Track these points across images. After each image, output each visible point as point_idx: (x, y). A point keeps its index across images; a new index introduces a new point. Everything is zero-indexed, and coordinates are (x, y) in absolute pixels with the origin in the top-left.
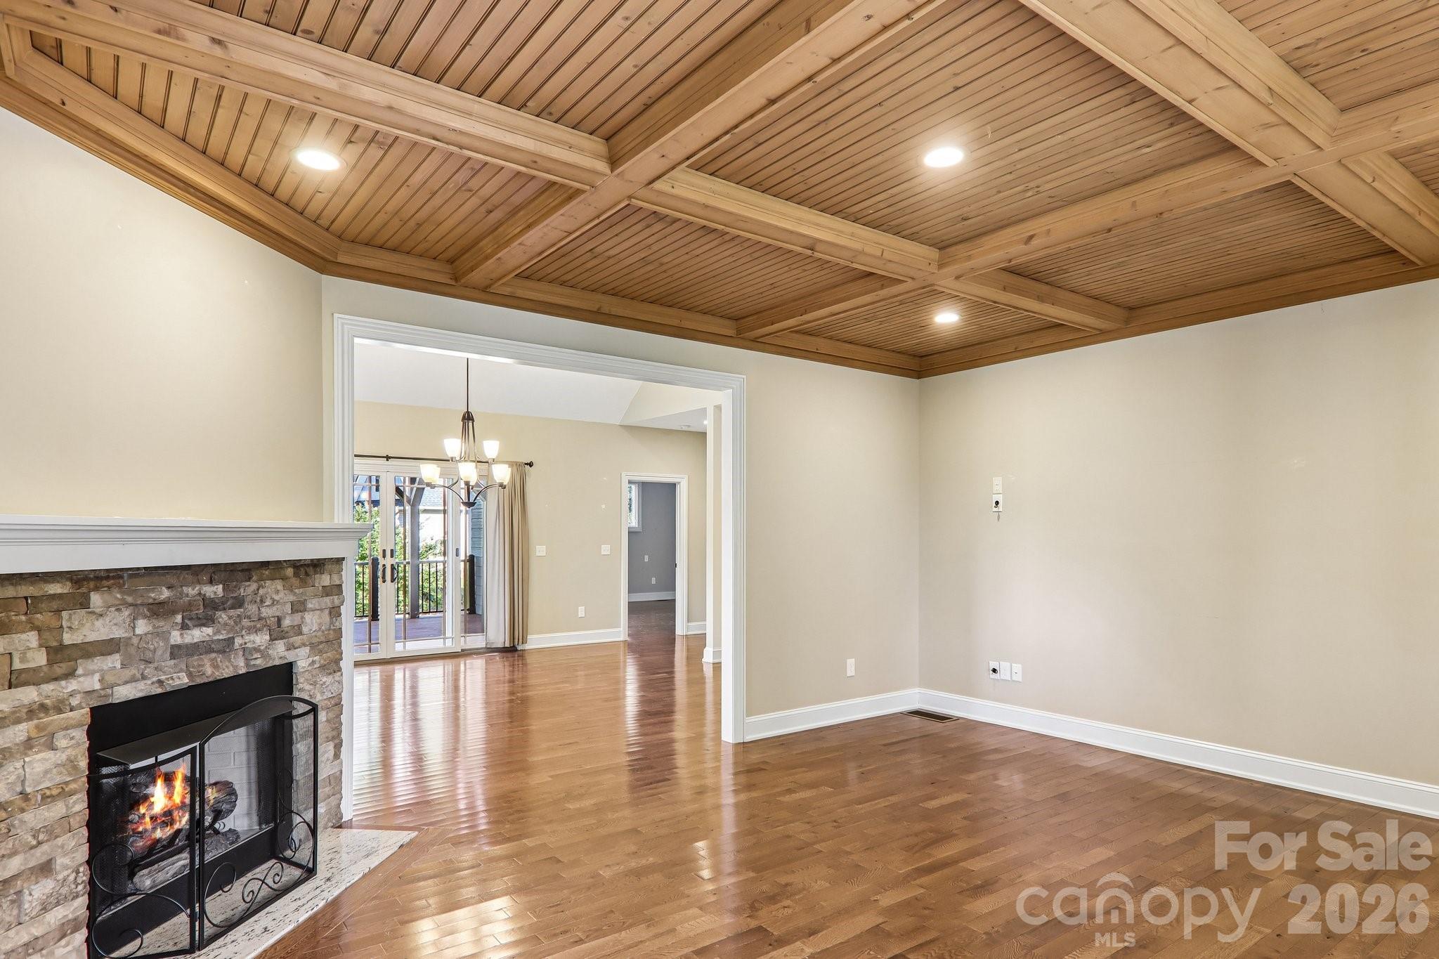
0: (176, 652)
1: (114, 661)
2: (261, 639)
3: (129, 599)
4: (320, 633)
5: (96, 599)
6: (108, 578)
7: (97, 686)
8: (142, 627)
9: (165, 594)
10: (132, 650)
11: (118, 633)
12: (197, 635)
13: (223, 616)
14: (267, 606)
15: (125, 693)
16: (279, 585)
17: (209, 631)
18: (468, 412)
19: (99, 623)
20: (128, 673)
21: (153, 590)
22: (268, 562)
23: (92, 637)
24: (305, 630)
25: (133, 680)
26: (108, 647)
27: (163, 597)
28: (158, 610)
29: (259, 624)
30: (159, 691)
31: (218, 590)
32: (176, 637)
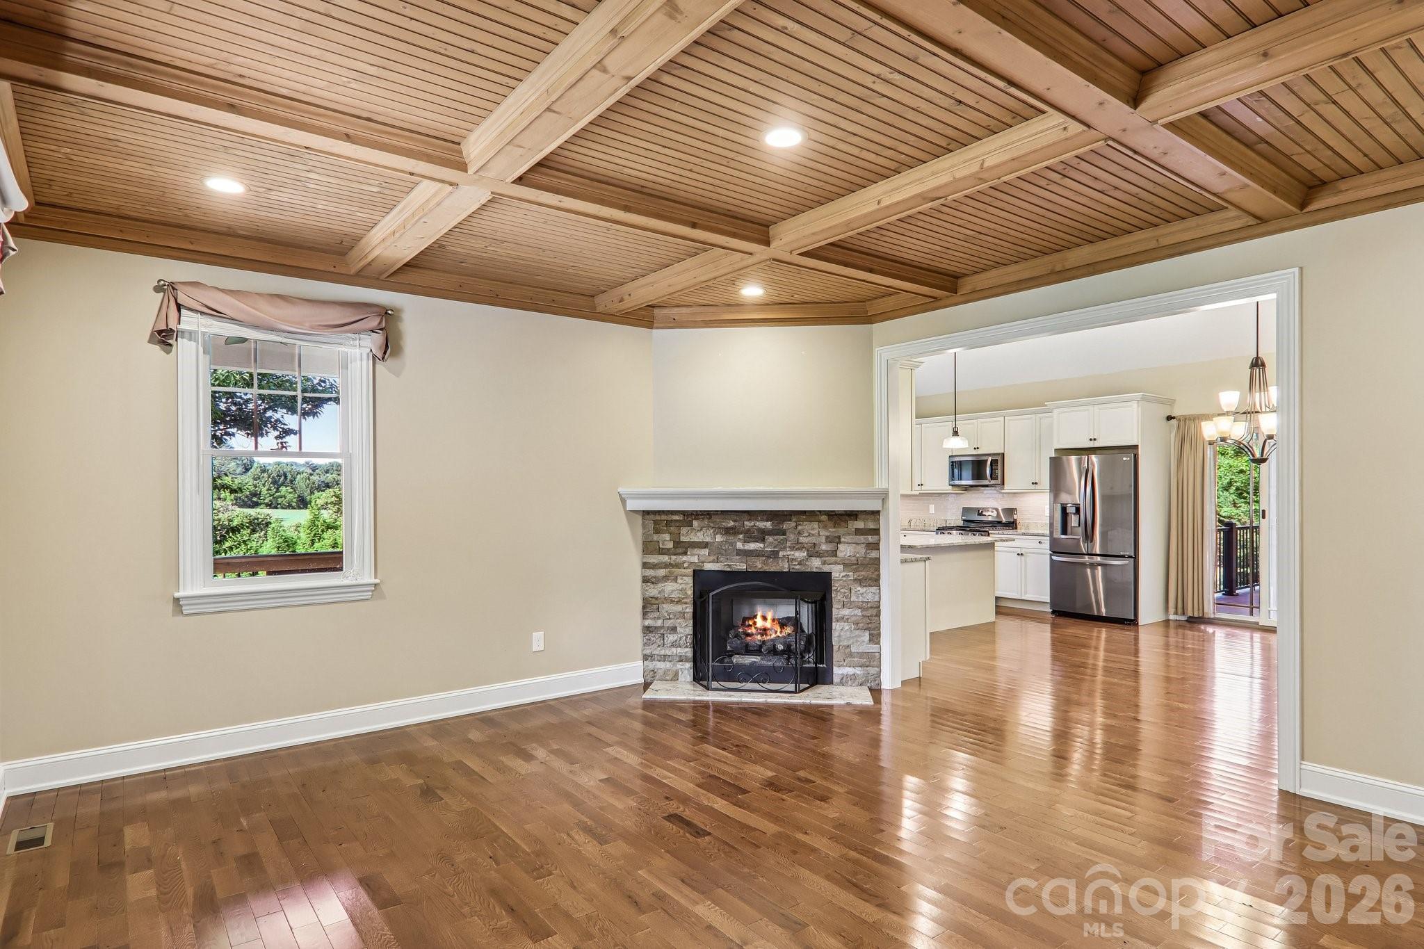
0: (741, 553)
1: (705, 552)
2: (800, 555)
3: (712, 525)
4: (853, 558)
5: (695, 523)
6: (702, 514)
7: (697, 561)
8: (719, 538)
9: (731, 524)
10: (714, 548)
11: (708, 539)
12: (752, 546)
13: (770, 539)
14: (805, 537)
15: (709, 567)
16: (816, 525)
17: (762, 545)
18: (1257, 358)
19: (699, 534)
20: (711, 558)
21: (724, 522)
22: (805, 512)
23: (696, 539)
24: (839, 554)
25: (713, 562)
26: (704, 545)
27: (729, 525)
28: (728, 531)
29: (797, 546)
30: (729, 569)
31: (768, 525)
32: (739, 546)
